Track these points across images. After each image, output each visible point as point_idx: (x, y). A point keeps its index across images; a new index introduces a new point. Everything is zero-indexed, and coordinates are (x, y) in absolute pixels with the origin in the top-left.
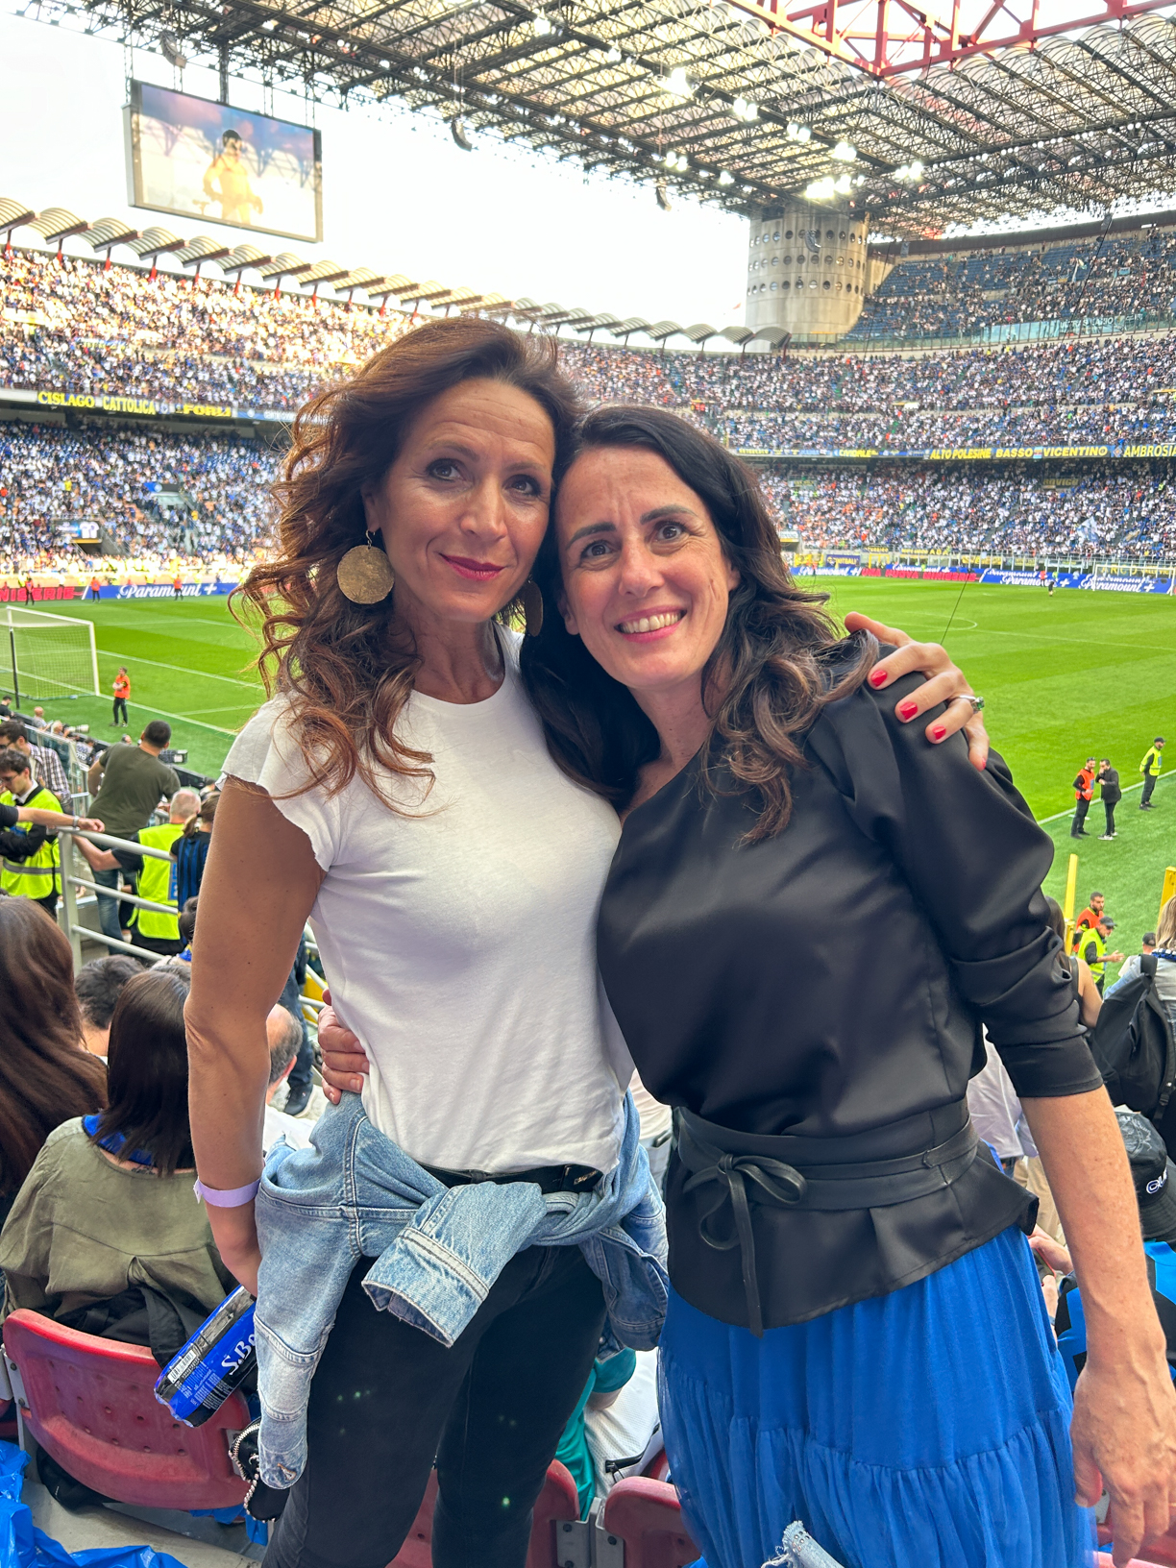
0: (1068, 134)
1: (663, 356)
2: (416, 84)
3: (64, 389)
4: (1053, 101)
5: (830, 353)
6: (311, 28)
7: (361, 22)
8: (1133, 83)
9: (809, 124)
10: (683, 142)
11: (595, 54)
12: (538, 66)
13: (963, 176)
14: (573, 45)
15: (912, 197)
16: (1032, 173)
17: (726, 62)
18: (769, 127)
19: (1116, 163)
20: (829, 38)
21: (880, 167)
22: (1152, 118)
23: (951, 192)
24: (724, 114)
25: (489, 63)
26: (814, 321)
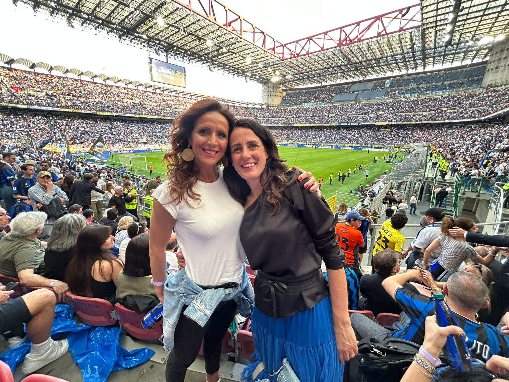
0: (315, 71)
1: (247, 108)
2: (202, 60)
3: (139, 114)
4: (312, 65)
5: (276, 108)
6: (183, 49)
7: (192, 48)
8: (325, 62)
9: (271, 68)
10: (250, 71)
11: (234, 55)
12: (224, 57)
13: (298, 78)
14: (230, 53)
15: (289, 81)
16: (309, 77)
17: (257, 57)
18: (265, 68)
19: (323, 76)
20: (274, 53)
21: (284, 76)
22: (329, 68)
23: (296, 80)
24: (257, 66)
25: (215, 56)
26: (273, 102)
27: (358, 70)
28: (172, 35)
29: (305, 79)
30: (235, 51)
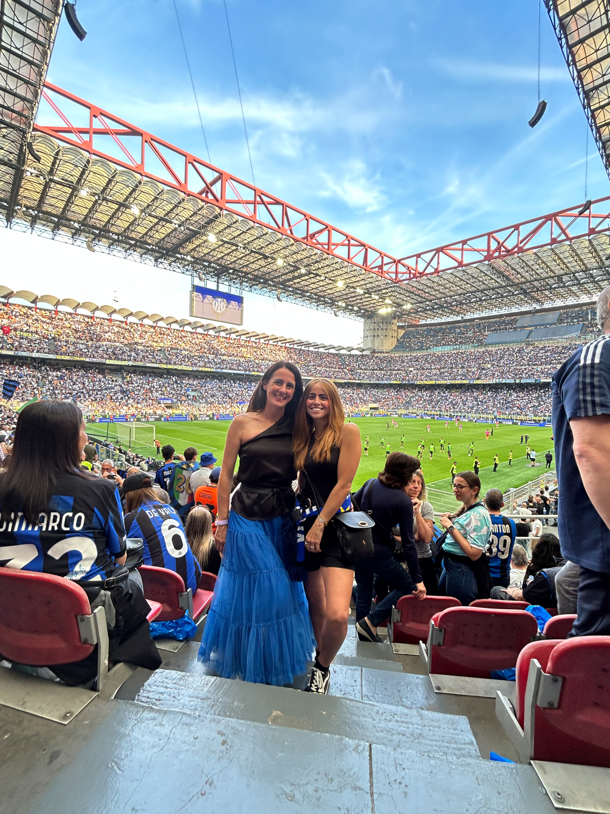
0: (451, 297)
1: (340, 356)
2: (270, 285)
3: (166, 363)
4: (446, 288)
5: (388, 354)
6: (242, 272)
7: (255, 270)
8: (468, 283)
9: (378, 295)
10: (343, 299)
11: (318, 278)
12: (303, 280)
13: (423, 308)
14: (312, 276)
15: (409, 313)
16: (442, 307)
17: (353, 279)
18: (367, 295)
19: (466, 304)
20: (382, 273)
21: (399, 305)
22: (475, 292)
23: (420, 311)
24: (354, 292)
25: (289, 280)
26: (382, 346)
27: (525, 293)
28: (228, 254)
29: (436, 309)
30: (319, 272)
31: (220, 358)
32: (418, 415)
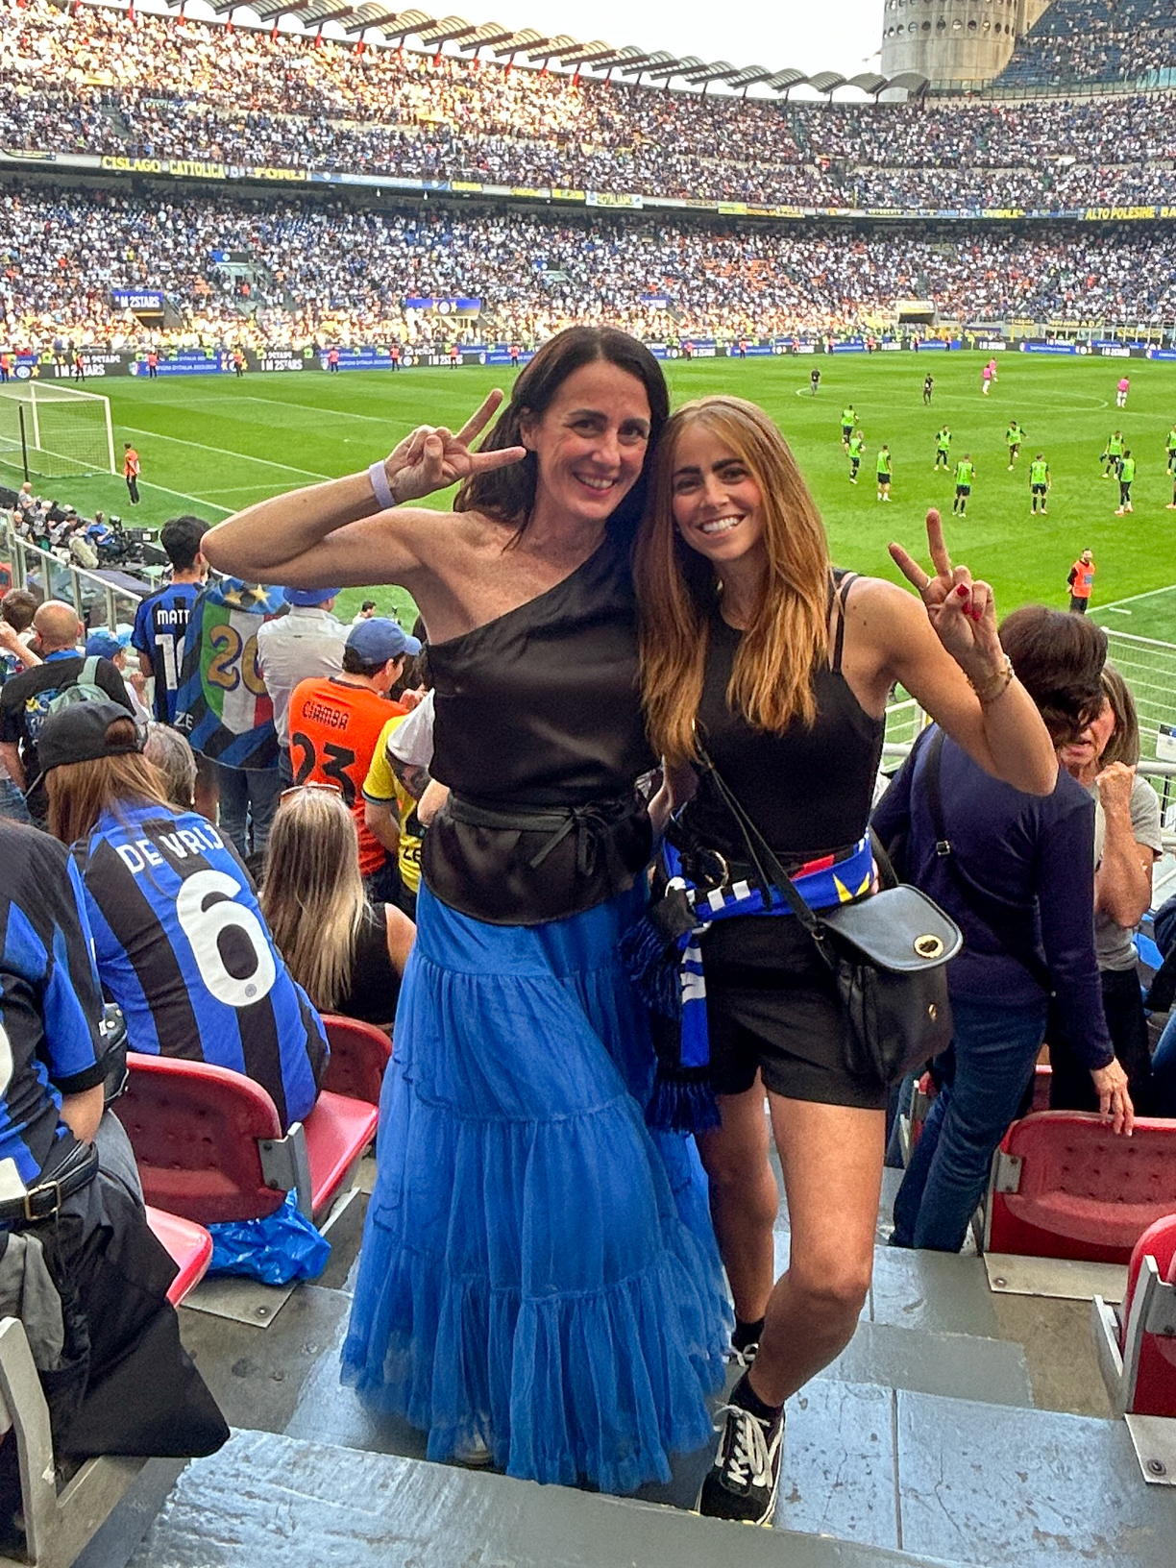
1: (784, 107)
3: (129, 153)
5: (977, 102)
26: (959, 65)
31: (329, 129)
32: (1082, 344)
